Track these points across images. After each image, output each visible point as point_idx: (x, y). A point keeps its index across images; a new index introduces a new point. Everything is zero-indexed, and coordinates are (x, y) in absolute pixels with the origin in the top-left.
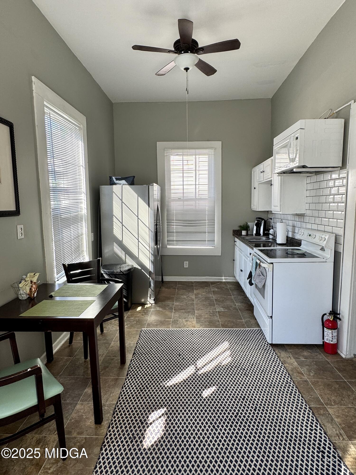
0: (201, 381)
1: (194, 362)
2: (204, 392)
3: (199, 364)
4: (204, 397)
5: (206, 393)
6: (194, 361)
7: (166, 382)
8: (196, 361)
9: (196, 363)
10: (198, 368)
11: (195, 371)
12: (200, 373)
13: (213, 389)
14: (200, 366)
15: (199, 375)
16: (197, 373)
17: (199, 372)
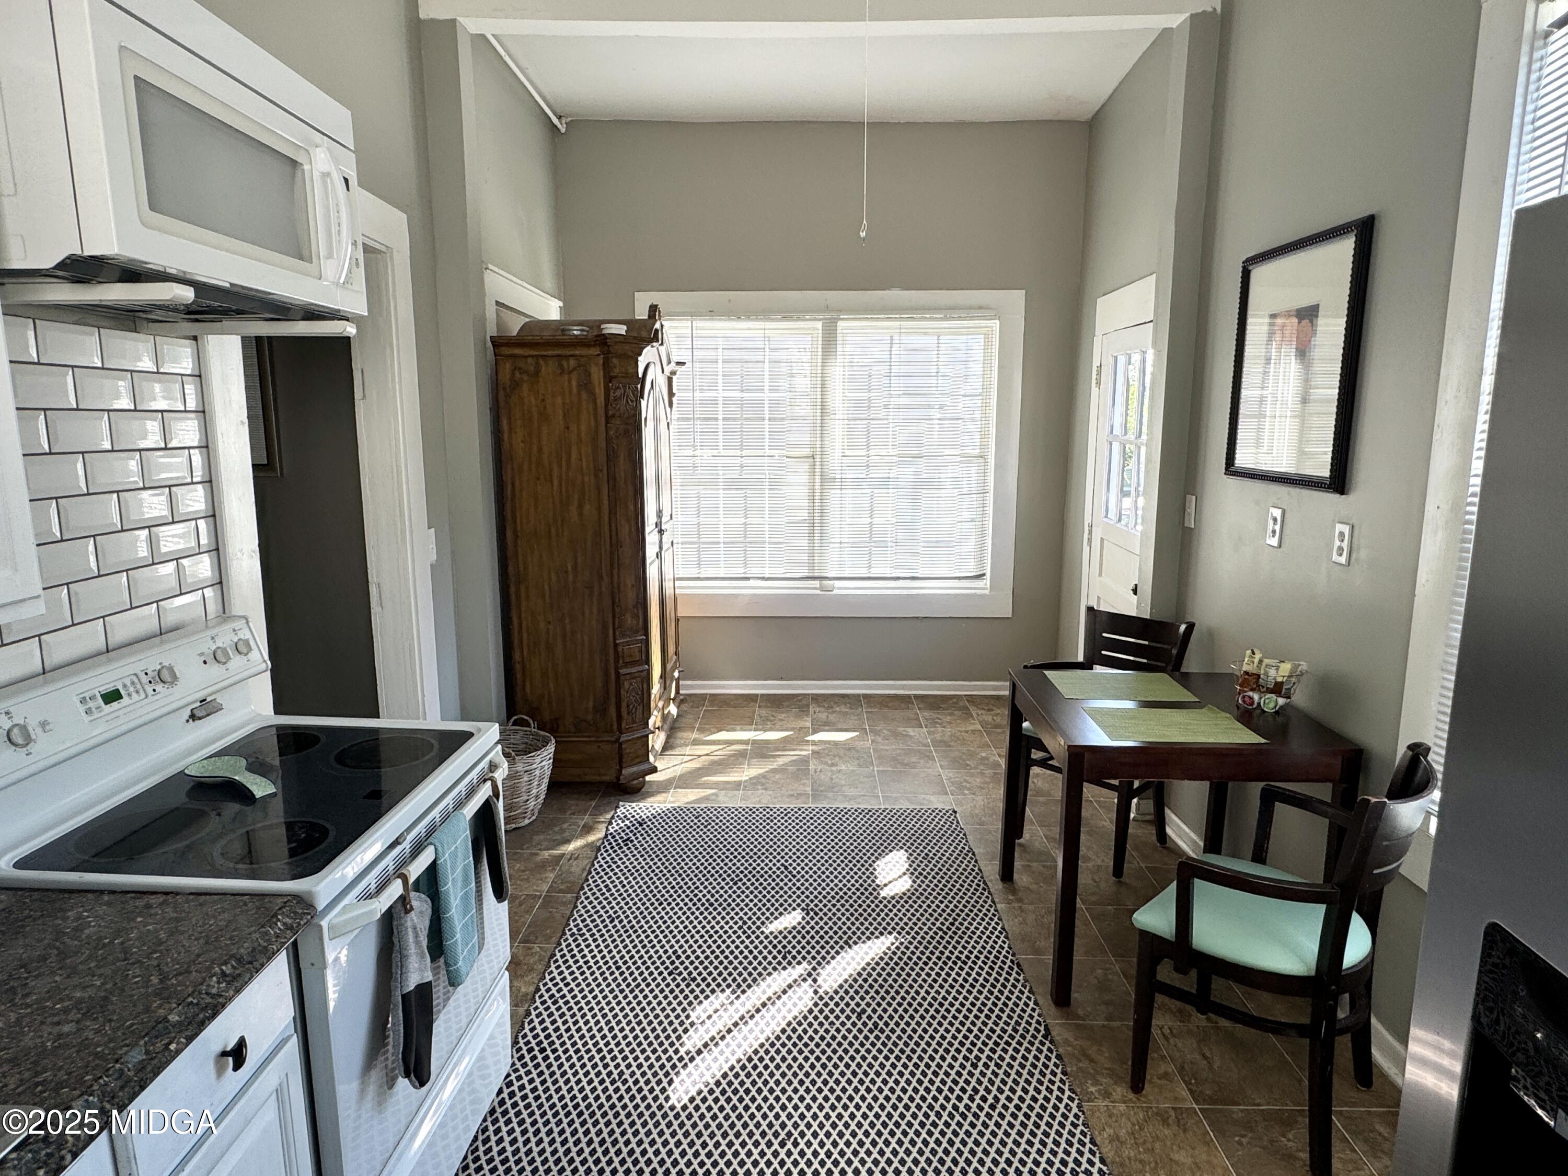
0: (804, 942)
1: (821, 1001)
2: (799, 919)
3: (806, 992)
4: (799, 910)
5: (792, 919)
6: (821, 1003)
7: (897, 944)
8: (816, 1005)
9: (816, 999)
10: (810, 981)
11: (819, 970)
12: (805, 964)
13: (775, 926)
14: (805, 985)
15: (809, 957)
16: (814, 963)
17: (809, 968)
